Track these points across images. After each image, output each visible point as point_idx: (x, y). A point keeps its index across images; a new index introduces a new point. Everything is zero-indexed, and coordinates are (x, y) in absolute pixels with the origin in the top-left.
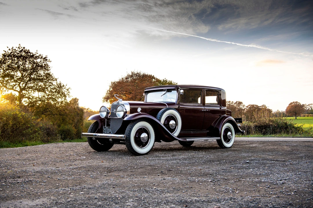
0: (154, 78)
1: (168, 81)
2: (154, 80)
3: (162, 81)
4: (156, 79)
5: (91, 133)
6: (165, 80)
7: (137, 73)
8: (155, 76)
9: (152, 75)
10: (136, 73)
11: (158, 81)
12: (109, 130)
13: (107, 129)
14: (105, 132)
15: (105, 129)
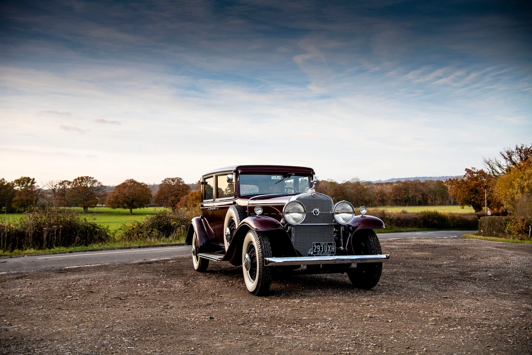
12: (329, 247)
13: (324, 246)
14: (317, 252)
15: (318, 246)
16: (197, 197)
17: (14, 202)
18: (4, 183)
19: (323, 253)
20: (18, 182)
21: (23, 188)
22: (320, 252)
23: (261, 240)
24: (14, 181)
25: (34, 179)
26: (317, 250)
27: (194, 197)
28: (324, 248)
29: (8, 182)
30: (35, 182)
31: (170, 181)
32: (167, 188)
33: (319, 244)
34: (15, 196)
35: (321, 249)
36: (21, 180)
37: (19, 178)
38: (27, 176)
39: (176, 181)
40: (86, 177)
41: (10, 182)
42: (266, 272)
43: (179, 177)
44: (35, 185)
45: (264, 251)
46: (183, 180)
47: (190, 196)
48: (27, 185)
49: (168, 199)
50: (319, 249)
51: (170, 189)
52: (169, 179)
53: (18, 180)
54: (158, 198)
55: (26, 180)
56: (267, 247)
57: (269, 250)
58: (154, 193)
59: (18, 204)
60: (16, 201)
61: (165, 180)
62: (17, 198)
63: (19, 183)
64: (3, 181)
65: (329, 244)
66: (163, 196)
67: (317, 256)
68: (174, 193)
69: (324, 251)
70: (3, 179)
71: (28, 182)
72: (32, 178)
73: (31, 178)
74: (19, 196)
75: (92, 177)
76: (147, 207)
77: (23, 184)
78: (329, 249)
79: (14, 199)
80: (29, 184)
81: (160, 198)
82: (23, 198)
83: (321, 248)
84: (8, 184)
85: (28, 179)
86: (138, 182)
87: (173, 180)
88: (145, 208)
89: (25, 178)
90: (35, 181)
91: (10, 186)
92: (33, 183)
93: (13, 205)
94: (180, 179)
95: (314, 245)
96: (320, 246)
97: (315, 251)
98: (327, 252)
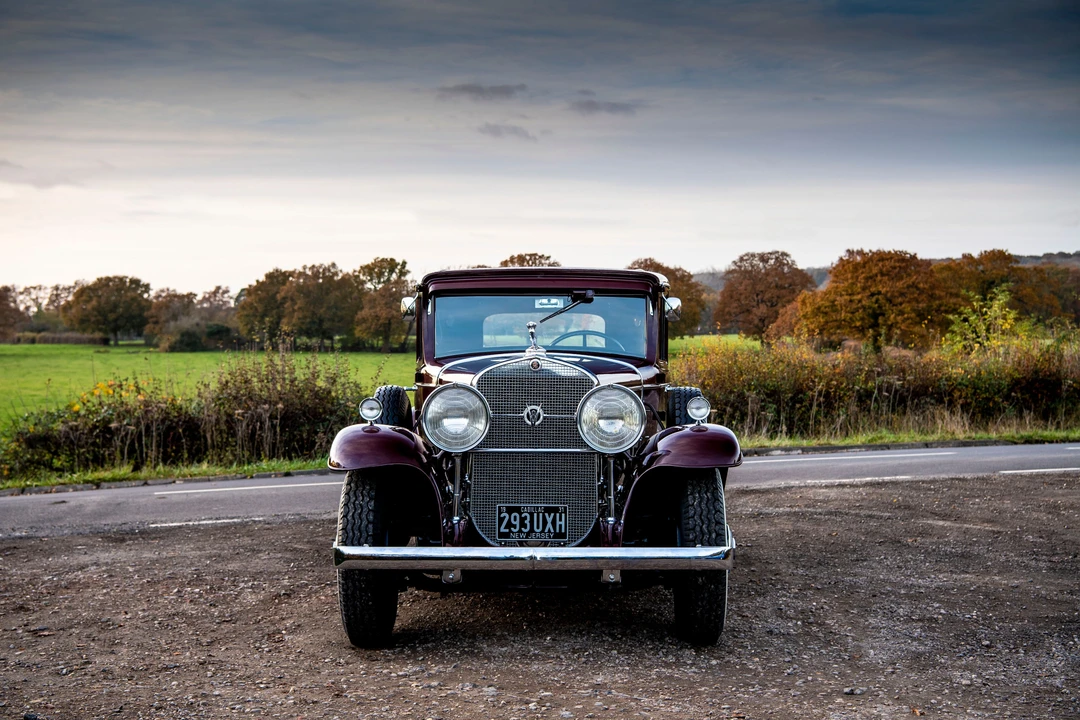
12: (549, 520)
13: (532, 515)
14: (511, 531)
15: (513, 515)
16: (819, 308)
17: (359, 323)
18: (336, 274)
19: (528, 534)
20: (368, 269)
21: (380, 286)
22: (520, 531)
23: (351, 493)
24: (358, 269)
25: (404, 263)
26: (509, 525)
27: (809, 309)
28: (532, 522)
29: (345, 271)
30: (409, 272)
31: (756, 261)
32: (746, 282)
33: (518, 510)
34: (362, 308)
35: (523, 525)
36: (375, 265)
37: (369, 261)
38: (388, 256)
39: (772, 262)
40: (531, 255)
41: (351, 272)
42: (354, 584)
43: (780, 250)
44: (408, 278)
45: (349, 527)
46: (793, 258)
47: (799, 305)
48: (389, 279)
49: (749, 311)
50: (517, 523)
51: (754, 285)
52: (753, 255)
53: (367, 267)
54: (723, 311)
55: (385, 264)
56: (360, 514)
57: (365, 522)
58: (713, 297)
59: (370, 328)
60: (364, 320)
61: (741, 259)
62: (365, 312)
63: (371, 275)
64: (333, 270)
65: (548, 510)
66: (735, 305)
68: (767, 296)
69: (532, 530)
70: (334, 265)
71: (392, 271)
72: (399, 260)
73: (397, 261)
74: (370, 308)
75: (546, 255)
76: (692, 335)
77: (380, 275)
78: (549, 525)
79: (361, 314)
80: (394, 276)
81: (727, 310)
82: (379, 314)
83: (522, 520)
84: (346, 279)
85: (392, 264)
86: (665, 265)
87: (763, 258)
88: (686, 337)
89: (383, 260)
90: (407, 267)
91: (350, 283)
92: (403, 273)
93: (358, 332)
94: (784, 254)
95: (500, 513)
96: (520, 514)
97: (503, 530)
98: (543, 531)
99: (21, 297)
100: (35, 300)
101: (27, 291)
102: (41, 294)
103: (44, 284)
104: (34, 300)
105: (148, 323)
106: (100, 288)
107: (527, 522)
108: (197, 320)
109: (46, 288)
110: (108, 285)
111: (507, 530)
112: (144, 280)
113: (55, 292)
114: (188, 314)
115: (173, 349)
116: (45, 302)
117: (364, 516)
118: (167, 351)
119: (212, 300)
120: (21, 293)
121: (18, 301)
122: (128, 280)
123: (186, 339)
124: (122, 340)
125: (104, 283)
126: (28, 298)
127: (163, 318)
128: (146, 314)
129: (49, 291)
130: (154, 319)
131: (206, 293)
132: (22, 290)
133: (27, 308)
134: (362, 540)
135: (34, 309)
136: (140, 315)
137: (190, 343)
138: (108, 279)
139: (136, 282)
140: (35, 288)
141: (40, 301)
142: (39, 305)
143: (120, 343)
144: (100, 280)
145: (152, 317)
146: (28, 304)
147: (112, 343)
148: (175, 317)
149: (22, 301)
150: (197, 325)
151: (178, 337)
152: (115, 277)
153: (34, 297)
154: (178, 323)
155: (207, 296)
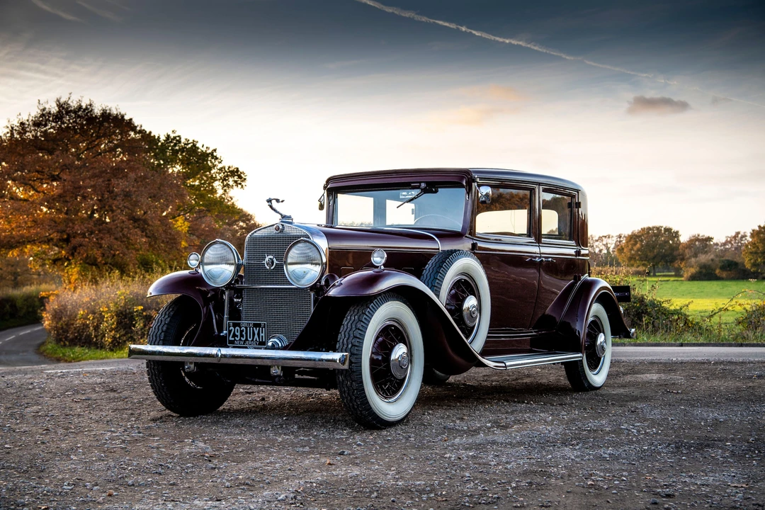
0: (134, 128)
1: (183, 140)
2: (132, 134)
3: (163, 138)
4: (141, 132)
5: (164, 344)
6: (175, 138)
7: (80, 107)
8: (136, 122)
9: (127, 118)
10: (74, 104)
11: (148, 138)
12: (256, 332)
13: (246, 328)
14: (235, 340)
15: (237, 328)
19: (244, 342)
22: (240, 340)
26: (235, 335)
28: (246, 333)
33: (239, 325)
35: (242, 336)
50: (238, 334)
65: (256, 325)
67: (234, 347)
69: (247, 339)
78: (256, 336)
83: (242, 331)
95: (229, 327)
96: (240, 328)
97: (231, 339)
98: (253, 340)
99: (597, 243)
100: (606, 245)
101: (600, 239)
102: (609, 241)
103: (611, 234)
104: (604, 245)
105: (677, 259)
106: (643, 235)
107: (244, 333)
108: (712, 256)
109: (612, 237)
110: (648, 233)
111: (233, 339)
112: (675, 229)
113: (619, 239)
114: (706, 253)
115: (693, 278)
116: (612, 247)
117: (160, 327)
118: (689, 280)
119: (733, 242)
120: (597, 241)
121: (595, 246)
122: (663, 229)
123: (704, 271)
124: (659, 272)
125: (647, 232)
126: (601, 244)
127: (688, 256)
128: (675, 253)
129: (615, 239)
130: (681, 257)
131: (727, 237)
132: (597, 239)
133: (600, 251)
134: (156, 343)
135: (605, 251)
136: (671, 254)
137: (705, 274)
138: (649, 229)
139: (668, 230)
140: (605, 237)
141: (609, 245)
142: (608, 249)
143: (657, 274)
144: (643, 229)
145: (679, 255)
146: (601, 248)
147: (652, 274)
148: (696, 255)
149: (597, 246)
150: (712, 260)
151: (698, 269)
152: (654, 227)
153: (605, 243)
154: (697, 259)
155: (729, 239)
